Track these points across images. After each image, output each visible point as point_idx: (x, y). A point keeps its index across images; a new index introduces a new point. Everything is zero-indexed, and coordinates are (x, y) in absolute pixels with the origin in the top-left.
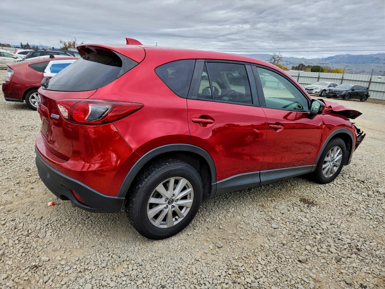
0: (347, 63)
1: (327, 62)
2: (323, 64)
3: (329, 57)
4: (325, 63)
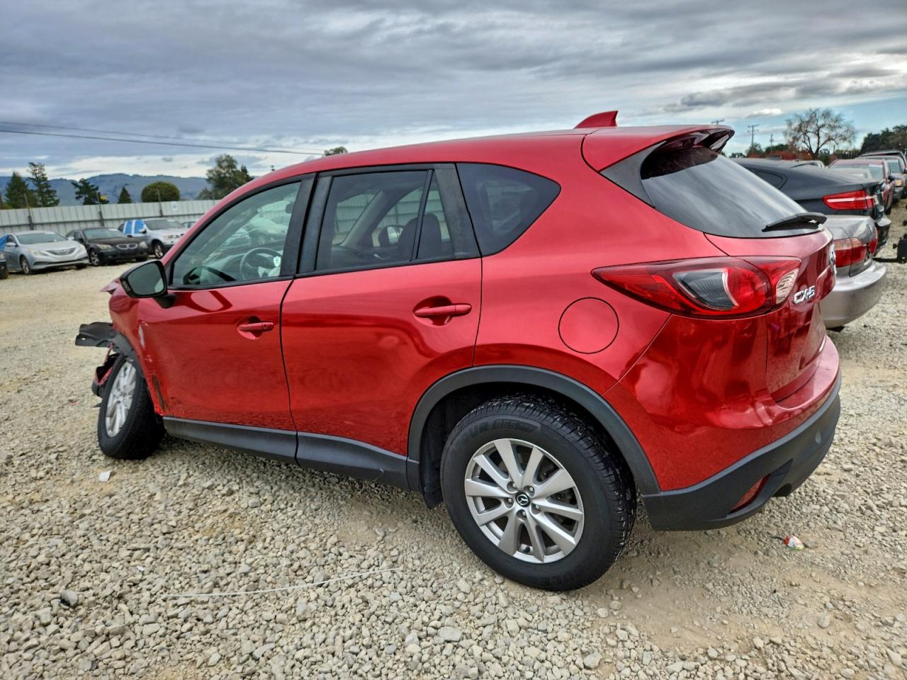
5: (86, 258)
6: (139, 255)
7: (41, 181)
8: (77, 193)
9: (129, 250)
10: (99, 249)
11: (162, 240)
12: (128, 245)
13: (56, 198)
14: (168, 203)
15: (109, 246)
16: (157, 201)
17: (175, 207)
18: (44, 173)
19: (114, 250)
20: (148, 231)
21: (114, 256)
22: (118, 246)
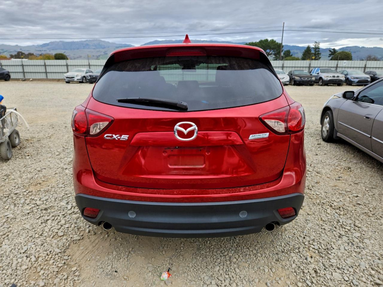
0: (63, 49)
1: (44, 49)
2: (40, 51)
3: (44, 44)
4: (42, 50)
5: (288, 82)
6: (310, 83)
7: (317, 49)
8: (329, 54)
9: (306, 80)
10: (295, 78)
11: (323, 77)
12: (306, 78)
13: (320, 56)
14: (342, 61)
15: (299, 78)
16: (337, 60)
17: (345, 63)
18: (319, 46)
19: (300, 80)
20: (320, 73)
21: (300, 82)
22: (302, 78)
